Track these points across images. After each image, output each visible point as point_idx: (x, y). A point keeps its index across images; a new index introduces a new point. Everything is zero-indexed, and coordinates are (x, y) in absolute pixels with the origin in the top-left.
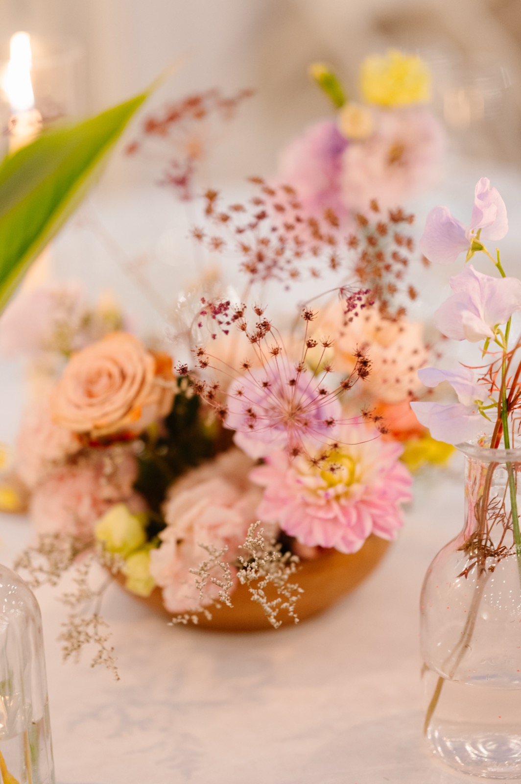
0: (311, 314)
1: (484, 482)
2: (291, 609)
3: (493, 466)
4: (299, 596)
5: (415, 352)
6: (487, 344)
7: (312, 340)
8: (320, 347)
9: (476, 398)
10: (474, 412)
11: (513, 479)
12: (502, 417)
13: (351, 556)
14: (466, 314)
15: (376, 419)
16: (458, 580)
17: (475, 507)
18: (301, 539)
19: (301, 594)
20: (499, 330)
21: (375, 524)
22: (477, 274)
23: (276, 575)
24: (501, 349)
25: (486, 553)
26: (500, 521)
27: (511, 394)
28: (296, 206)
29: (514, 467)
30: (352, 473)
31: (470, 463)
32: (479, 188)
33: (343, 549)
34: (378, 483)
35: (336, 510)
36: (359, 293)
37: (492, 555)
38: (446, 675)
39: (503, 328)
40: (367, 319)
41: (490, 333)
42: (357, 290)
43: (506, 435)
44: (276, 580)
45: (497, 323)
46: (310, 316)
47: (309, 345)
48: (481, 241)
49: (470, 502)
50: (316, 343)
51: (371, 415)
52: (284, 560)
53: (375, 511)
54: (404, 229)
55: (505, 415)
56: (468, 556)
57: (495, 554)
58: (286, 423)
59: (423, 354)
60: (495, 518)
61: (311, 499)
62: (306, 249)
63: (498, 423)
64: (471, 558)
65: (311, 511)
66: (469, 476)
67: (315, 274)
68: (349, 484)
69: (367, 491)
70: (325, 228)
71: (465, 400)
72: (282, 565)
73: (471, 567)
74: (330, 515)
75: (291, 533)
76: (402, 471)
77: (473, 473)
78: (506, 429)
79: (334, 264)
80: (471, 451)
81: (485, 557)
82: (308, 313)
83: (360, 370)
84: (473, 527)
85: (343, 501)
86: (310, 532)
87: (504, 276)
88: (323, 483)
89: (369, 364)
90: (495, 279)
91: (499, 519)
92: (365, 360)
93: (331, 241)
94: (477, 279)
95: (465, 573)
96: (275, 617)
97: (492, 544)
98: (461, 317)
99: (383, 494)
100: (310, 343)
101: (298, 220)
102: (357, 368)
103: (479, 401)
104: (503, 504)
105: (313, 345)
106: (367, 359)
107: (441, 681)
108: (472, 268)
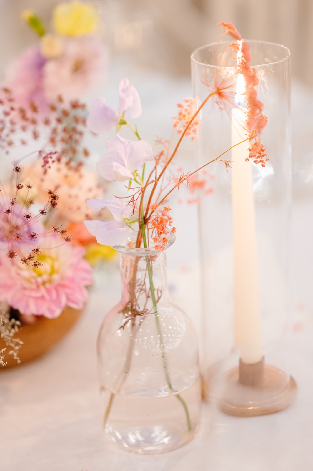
0: (19, 168)
1: (132, 269)
2: (15, 354)
3: (138, 259)
4: (20, 346)
5: (90, 190)
6: (130, 183)
7: (20, 184)
8: (25, 189)
9: (124, 216)
10: (123, 226)
11: (150, 266)
12: (142, 228)
13: (53, 320)
14: (115, 164)
15: (63, 232)
16: (119, 331)
17: (127, 285)
18: (22, 311)
19: (21, 345)
20: (137, 174)
21: (68, 299)
22: (121, 139)
23: (5, 333)
24: (140, 186)
25: (135, 313)
26: (143, 293)
27: (146, 213)
28: (11, 100)
29: (150, 259)
30: (52, 268)
31: (123, 258)
32: (122, 85)
33: (48, 315)
34: (69, 273)
35: (43, 291)
36: (51, 153)
37: (139, 315)
38: (115, 392)
39: (140, 172)
40: (59, 170)
41: (132, 176)
42: (49, 152)
43: (145, 239)
44: (6, 337)
45: (135, 169)
46: (19, 169)
47: (19, 188)
48: (125, 119)
49: (124, 283)
50: (23, 186)
51: (59, 230)
52: (11, 324)
53: (68, 291)
54: (79, 113)
55: (143, 226)
56: (125, 317)
57: (141, 314)
58: (7, 237)
59: (95, 191)
60: (140, 291)
61: (26, 285)
62: (18, 127)
63: (139, 233)
64: (127, 317)
65: (27, 293)
66: (123, 266)
67: (24, 143)
68: (51, 274)
69: (62, 278)
70: (30, 114)
71: (117, 218)
72: (9, 328)
73: (126, 323)
74: (39, 294)
75: (16, 306)
76: (85, 265)
77: (125, 263)
78: (144, 235)
79: (36, 136)
80: (123, 250)
81: (135, 316)
82: (17, 168)
83: (51, 202)
84: (127, 298)
85: (48, 286)
86: (27, 306)
87: (140, 140)
88: (34, 274)
89: (57, 198)
90: (133, 142)
91: (142, 292)
92: (54, 195)
93: (34, 122)
94: (122, 142)
95: (123, 327)
96: (3, 360)
97: (139, 308)
98: (112, 166)
99: (72, 280)
100: (19, 186)
101: (12, 109)
102: (50, 201)
103: (126, 218)
104: (145, 283)
105: (21, 188)
106: (55, 195)
107: (112, 396)
108: (119, 136)
